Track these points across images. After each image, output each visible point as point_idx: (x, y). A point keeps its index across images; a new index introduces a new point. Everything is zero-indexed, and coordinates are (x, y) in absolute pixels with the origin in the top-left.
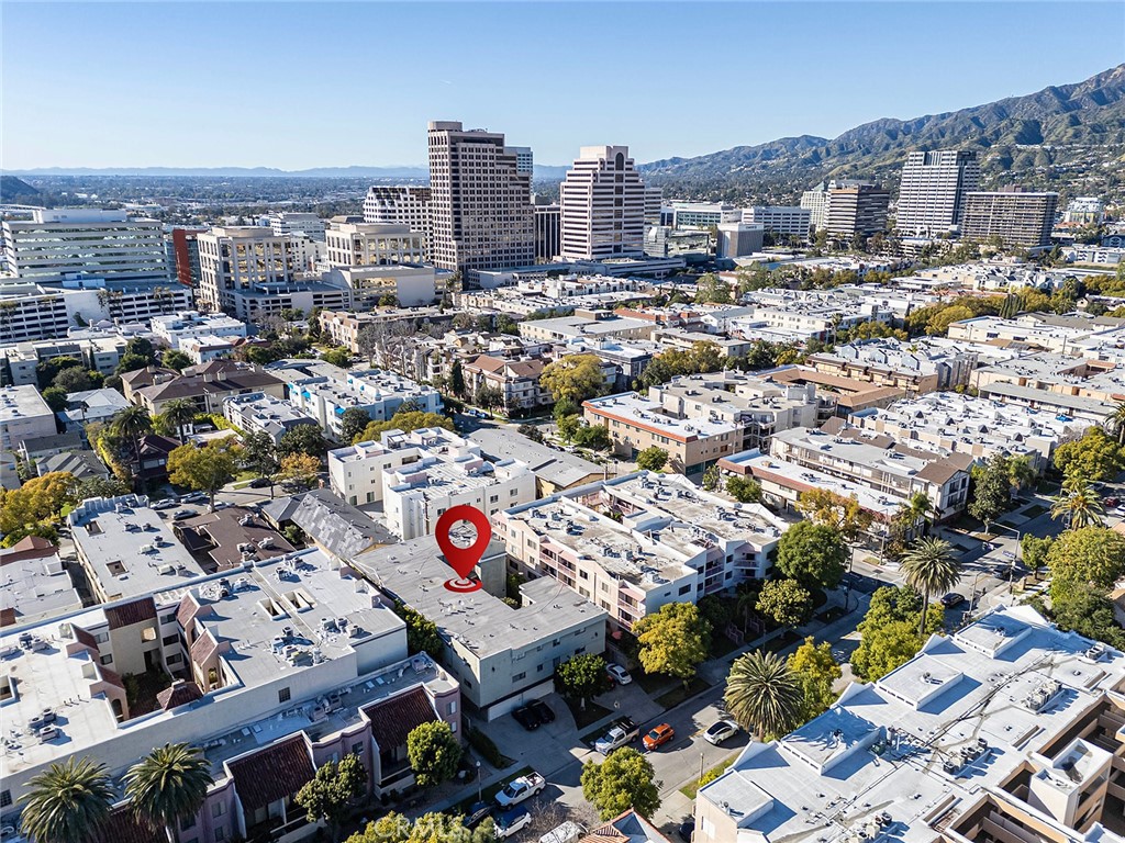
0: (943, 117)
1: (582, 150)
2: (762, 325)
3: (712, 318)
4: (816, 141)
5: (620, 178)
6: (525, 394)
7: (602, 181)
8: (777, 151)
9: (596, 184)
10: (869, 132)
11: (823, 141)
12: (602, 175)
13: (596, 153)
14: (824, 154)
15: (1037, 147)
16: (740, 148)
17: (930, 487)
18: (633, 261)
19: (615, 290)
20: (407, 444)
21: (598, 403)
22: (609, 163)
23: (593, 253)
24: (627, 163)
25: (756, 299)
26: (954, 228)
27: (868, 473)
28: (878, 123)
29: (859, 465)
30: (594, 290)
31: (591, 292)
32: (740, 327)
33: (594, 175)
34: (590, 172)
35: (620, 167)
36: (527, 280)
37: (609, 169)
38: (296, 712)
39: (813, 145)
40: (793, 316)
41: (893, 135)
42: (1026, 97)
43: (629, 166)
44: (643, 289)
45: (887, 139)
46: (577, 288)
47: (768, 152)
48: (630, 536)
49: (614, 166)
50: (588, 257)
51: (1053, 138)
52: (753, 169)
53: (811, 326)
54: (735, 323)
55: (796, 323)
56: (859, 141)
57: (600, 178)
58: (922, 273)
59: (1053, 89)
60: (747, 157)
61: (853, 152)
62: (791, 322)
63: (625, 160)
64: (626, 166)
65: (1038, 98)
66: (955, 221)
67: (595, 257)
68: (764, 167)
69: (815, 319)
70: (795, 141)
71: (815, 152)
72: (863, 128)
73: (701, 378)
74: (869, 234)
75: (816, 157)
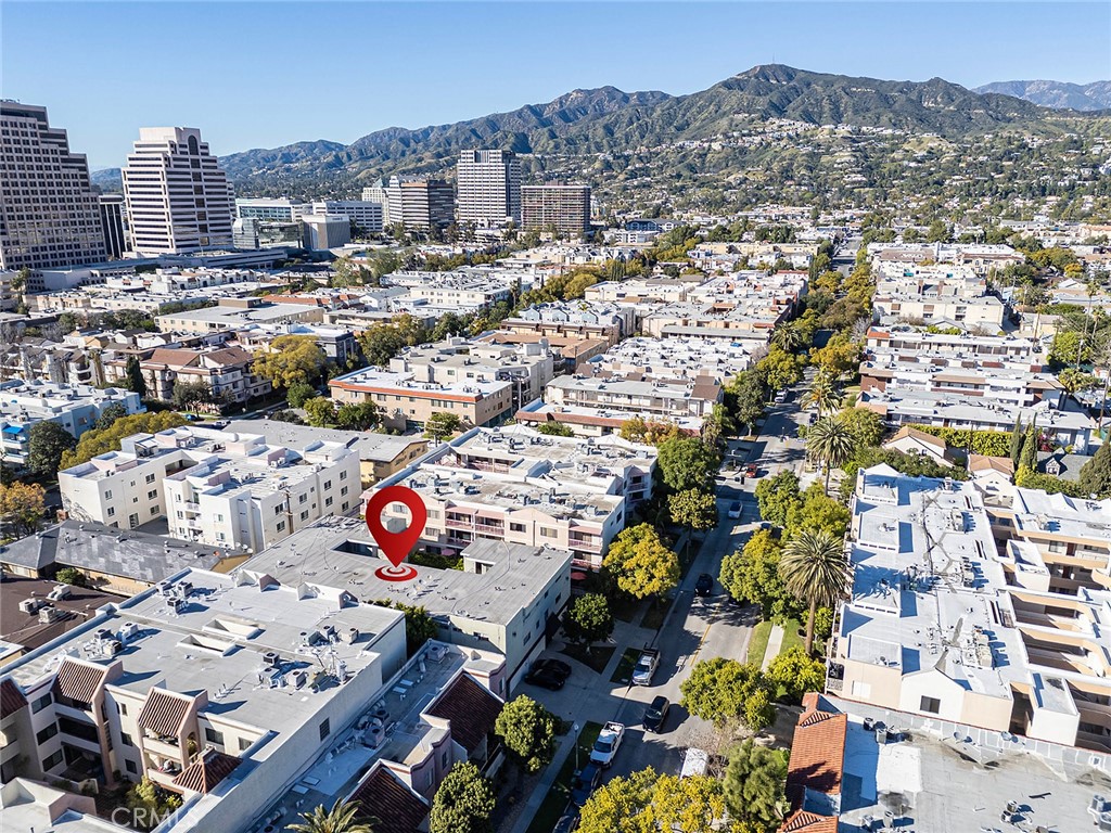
0: (444, 128)
1: (143, 131)
2: (423, 303)
3: (371, 299)
4: (333, 147)
5: (195, 164)
6: (235, 385)
7: (176, 166)
8: (296, 155)
9: (169, 169)
10: (381, 138)
11: (341, 147)
12: (175, 159)
13: (164, 135)
14: (345, 159)
15: (531, 155)
16: (256, 150)
17: (705, 404)
18: (229, 254)
19: (231, 281)
20: (160, 450)
21: (348, 380)
22: (181, 146)
23: (178, 247)
24: (201, 147)
25: (394, 281)
26: (510, 219)
27: (646, 403)
28: (388, 131)
29: (637, 396)
30: (208, 283)
31: (205, 284)
32: (403, 306)
33: (166, 159)
34: (160, 156)
35: (194, 151)
36: (118, 276)
37: (182, 153)
38: (348, 744)
39: (332, 150)
40: (451, 292)
41: (405, 142)
42: (510, 113)
43: (205, 151)
44: (263, 279)
45: (401, 147)
46: (190, 280)
47: (288, 156)
48: (525, 483)
49: (187, 150)
50: (172, 251)
51: (540, 149)
52: (277, 172)
53: (471, 299)
54: (397, 302)
55: (456, 298)
56: (376, 147)
57: (173, 163)
58: (517, 255)
59: (529, 107)
60: (266, 160)
61: (372, 157)
62: (451, 298)
63: (199, 145)
64: (200, 151)
65: (520, 113)
66: (509, 214)
67: (181, 250)
68: (288, 170)
69: (474, 293)
70: (313, 146)
71: (337, 156)
72: (376, 135)
73: (431, 347)
74: (443, 226)
75: (338, 162)
